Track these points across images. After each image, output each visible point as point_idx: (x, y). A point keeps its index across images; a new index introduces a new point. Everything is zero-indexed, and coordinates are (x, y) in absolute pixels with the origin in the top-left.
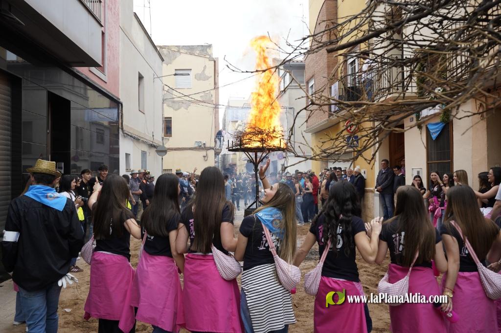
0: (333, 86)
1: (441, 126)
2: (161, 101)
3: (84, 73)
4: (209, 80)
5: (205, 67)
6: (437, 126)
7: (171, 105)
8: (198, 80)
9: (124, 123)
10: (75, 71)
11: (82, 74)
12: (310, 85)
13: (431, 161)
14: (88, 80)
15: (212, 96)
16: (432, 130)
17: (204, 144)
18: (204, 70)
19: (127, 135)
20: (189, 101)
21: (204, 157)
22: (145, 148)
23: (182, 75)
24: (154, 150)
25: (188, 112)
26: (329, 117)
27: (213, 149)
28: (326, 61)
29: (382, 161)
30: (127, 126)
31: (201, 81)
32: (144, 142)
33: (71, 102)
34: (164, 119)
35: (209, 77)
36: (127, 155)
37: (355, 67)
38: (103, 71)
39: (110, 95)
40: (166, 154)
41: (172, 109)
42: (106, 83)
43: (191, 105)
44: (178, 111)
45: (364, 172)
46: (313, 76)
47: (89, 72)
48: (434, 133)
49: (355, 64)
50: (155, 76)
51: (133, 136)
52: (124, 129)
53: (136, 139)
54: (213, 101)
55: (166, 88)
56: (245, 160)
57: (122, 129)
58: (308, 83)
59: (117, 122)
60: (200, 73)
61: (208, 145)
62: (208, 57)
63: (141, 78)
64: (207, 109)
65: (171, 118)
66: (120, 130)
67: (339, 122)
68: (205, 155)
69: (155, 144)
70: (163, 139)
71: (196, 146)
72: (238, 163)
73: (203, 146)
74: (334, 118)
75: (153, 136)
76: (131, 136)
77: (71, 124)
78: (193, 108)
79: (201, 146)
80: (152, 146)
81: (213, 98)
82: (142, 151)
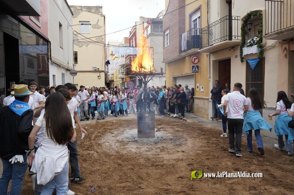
0: (183, 35)
1: (257, 61)
2: (72, 41)
3: (26, 20)
4: (101, 28)
5: (98, 20)
6: (254, 61)
7: (76, 44)
8: (94, 29)
9: (52, 55)
12: (166, 33)
13: (249, 82)
14: (30, 25)
15: (103, 39)
16: (251, 63)
17: (98, 69)
18: (97, 23)
19: (54, 63)
20: (89, 41)
21: (98, 76)
22: (64, 71)
23: (86, 24)
24: (69, 72)
25: (88, 49)
26: (180, 54)
27: (104, 72)
28: (178, 19)
29: (216, 81)
30: (54, 57)
31: (96, 29)
32: (63, 68)
33: (19, 40)
34: (74, 53)
35: (101, 27)
36: (54, 76)
37: (196, 23)
38: (38, 20)
39: (43, 36)
40: (76, 75)
41: (77, 46)
42: (40, 28)
43: (90, 44)
44: (82, 47)
45: (202, 88)
46: (169, 28)
47: (29, 20)
48: (253, 65)
49: (196, 21)
50: (69, 25)
51: (57, 63)
52: (52, 59)
53: (59, 66)
54: (103, 42)
55: (75, 33)
56: (120, 78)
57: (51, 59)
58: (164, 32)
59: (47, 55)
60: (95, 24)
61: (100, 70)
62: (100, 14)
63: (60, 25)
64: (100, 47)
65: (77, 52)
66: (49, 59)
67: (186, 57)
69: (69, 69)
70: (74, 65)
71: (93, 70)
72: (115, 80)
73: (97, 70)
74: (183, 54)
75: (68, 63)
76: (56, 64)
77: (20, 55)
78: (91, 46)
79: (96, 70)
80: (68, 70)
81: (103, 41)
82: (62, 73)
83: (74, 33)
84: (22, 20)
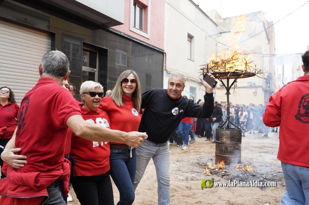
5: (255, 28)
8: (250, 38)
9: (167, 66)
10: (111, 30)
11: (121, 32)
15: (261, 48)
17: (254, 84)
18: (254, 31)
21: (254, 93)
22: (194, 85)
27: (261, 87)
33: (109, 50)
38: (145, 31)
42: (149, 39)
47: (130, 31)
50: (207, 36)
57: (166, 70)
61: (257, 84)
62: (258, 20)
63: (190, 37)
64: (257, 58)
66: (164, 71)
68: (255, 92)
71: (248, 85)
73: (253, 85)
79: (251, 85)
81: (261, 50)
82: (190, 87)
83: (218, 45)
84: (113, 31)
